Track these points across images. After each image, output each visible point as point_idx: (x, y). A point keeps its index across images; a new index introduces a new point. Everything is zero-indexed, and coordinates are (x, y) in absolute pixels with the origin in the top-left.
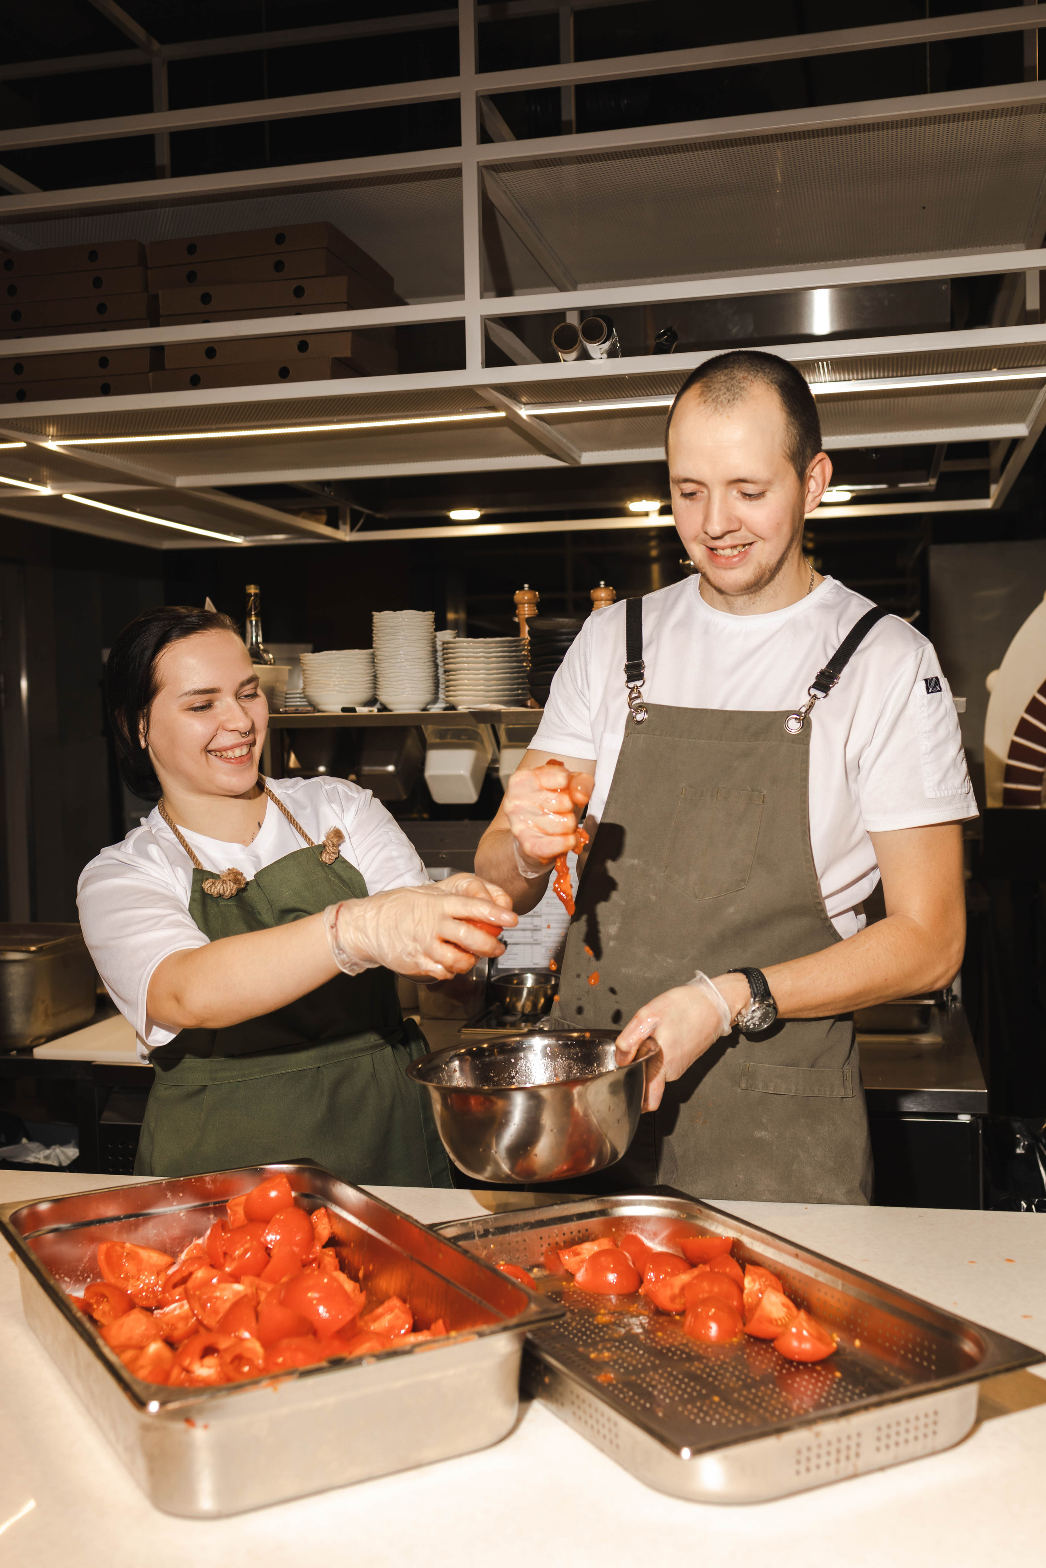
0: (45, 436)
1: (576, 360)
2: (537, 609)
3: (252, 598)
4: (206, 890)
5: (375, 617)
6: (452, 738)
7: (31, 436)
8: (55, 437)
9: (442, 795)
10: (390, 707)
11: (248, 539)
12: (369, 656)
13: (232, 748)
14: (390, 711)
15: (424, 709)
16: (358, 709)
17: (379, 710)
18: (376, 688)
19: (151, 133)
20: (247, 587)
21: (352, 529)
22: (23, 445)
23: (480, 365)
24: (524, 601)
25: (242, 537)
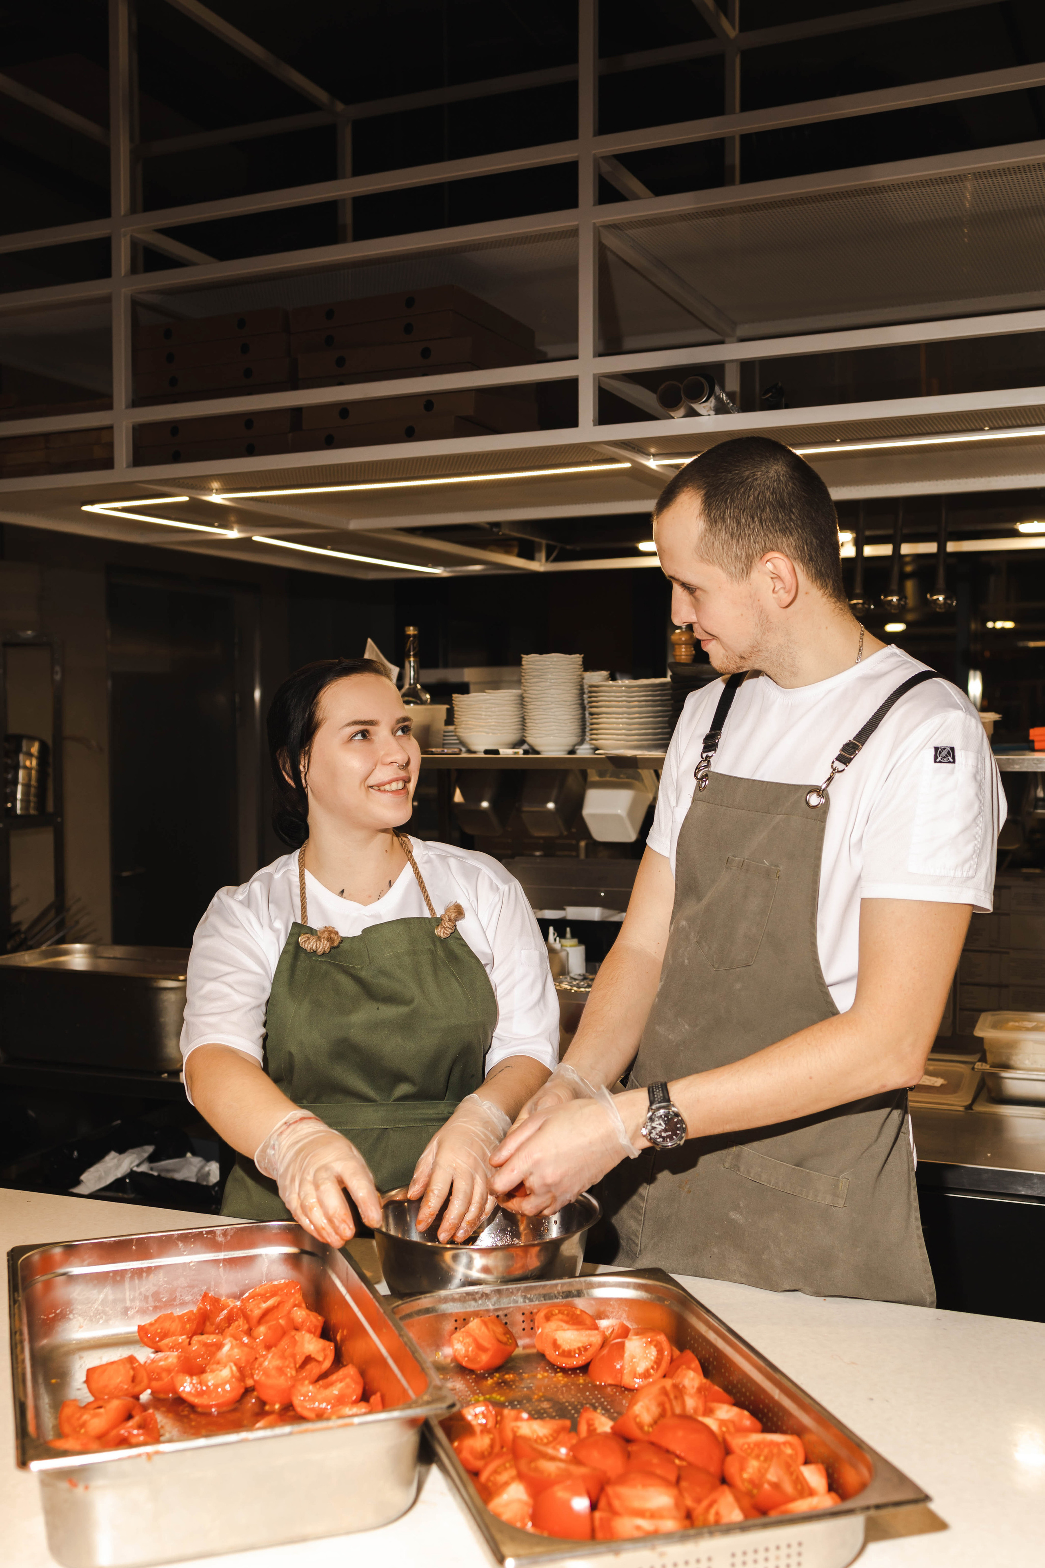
0: (210, 491)
1: (684, 417)
2: (695, 650)
3: (411, 639)
4: (300, 944)
5: (523, 659)
6: (611, 777)
7: (194, 491)
8: (219, 491)
9: (601, 833)
10: (538, 748)
11: (448, 569)
12: (518, 698)
13: (390, 783)
14: (538, 753)
15: (572, 752)
16: (501, 751)
17: (526, 752)
18: (524, 729)
19: (335, 199)
20: (407, 629)
21: (547, 559)
22: (185, 499)
23: (592, 423)
24: (680, 642)
25: (442, 568)
